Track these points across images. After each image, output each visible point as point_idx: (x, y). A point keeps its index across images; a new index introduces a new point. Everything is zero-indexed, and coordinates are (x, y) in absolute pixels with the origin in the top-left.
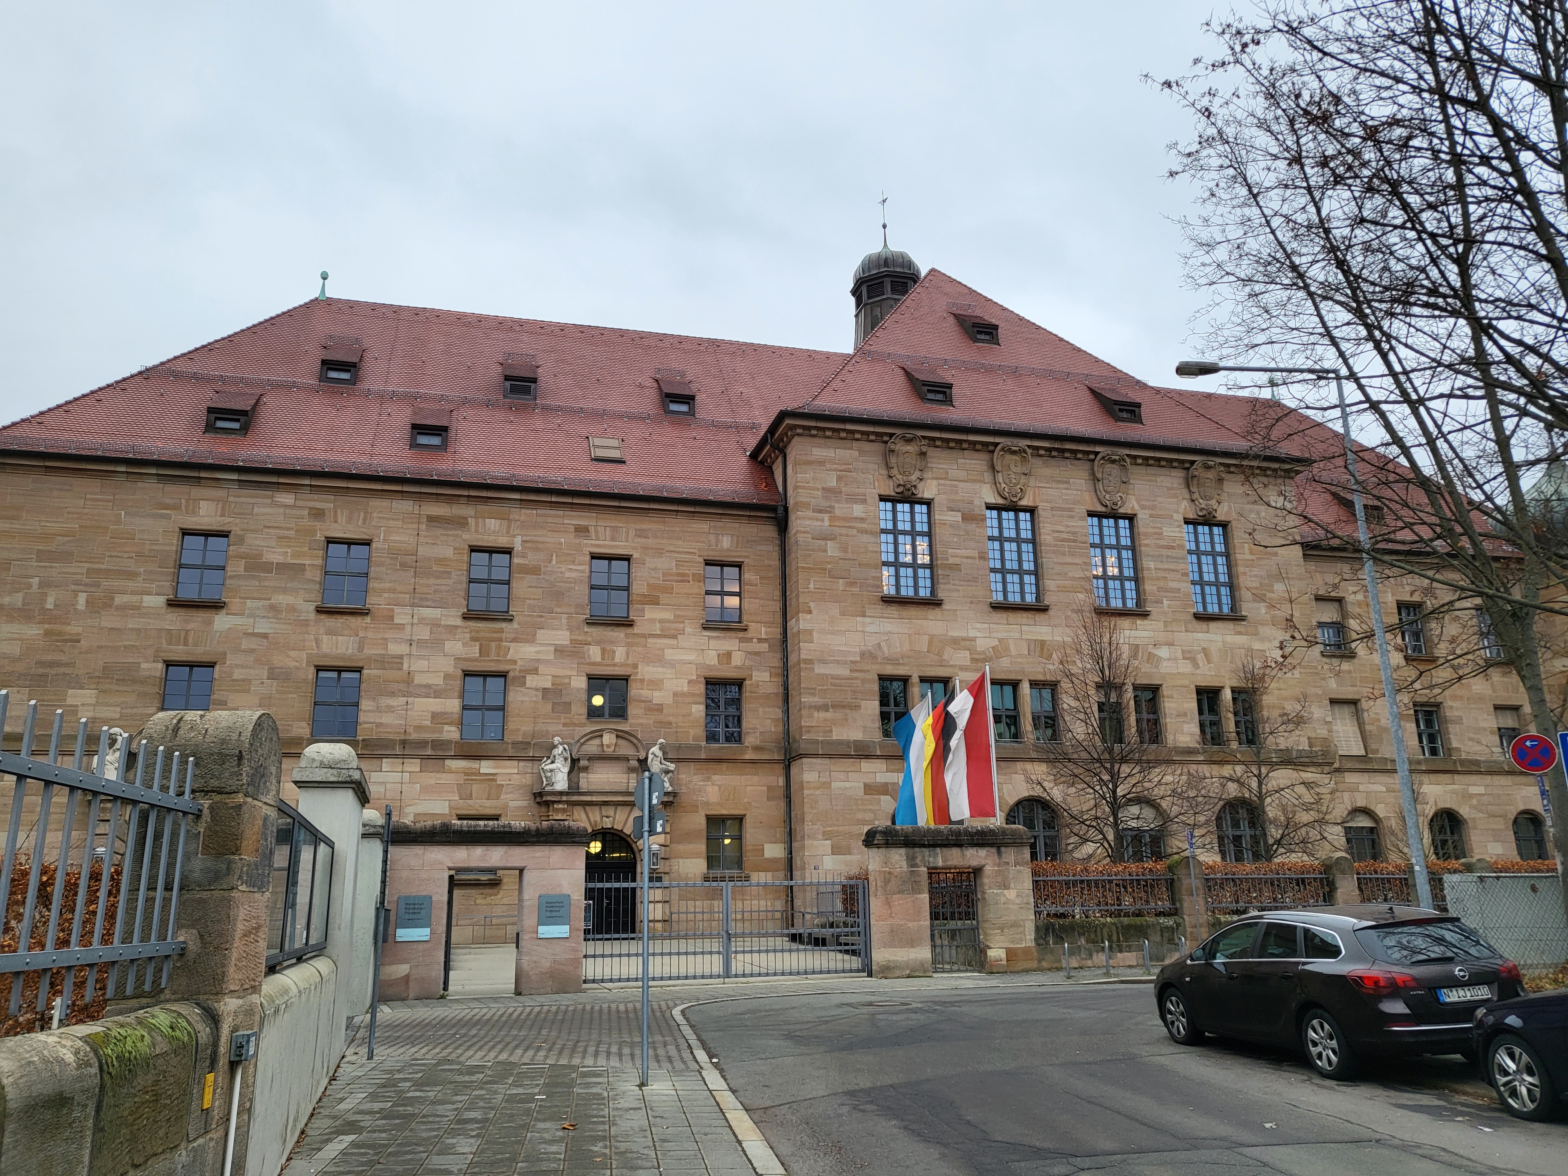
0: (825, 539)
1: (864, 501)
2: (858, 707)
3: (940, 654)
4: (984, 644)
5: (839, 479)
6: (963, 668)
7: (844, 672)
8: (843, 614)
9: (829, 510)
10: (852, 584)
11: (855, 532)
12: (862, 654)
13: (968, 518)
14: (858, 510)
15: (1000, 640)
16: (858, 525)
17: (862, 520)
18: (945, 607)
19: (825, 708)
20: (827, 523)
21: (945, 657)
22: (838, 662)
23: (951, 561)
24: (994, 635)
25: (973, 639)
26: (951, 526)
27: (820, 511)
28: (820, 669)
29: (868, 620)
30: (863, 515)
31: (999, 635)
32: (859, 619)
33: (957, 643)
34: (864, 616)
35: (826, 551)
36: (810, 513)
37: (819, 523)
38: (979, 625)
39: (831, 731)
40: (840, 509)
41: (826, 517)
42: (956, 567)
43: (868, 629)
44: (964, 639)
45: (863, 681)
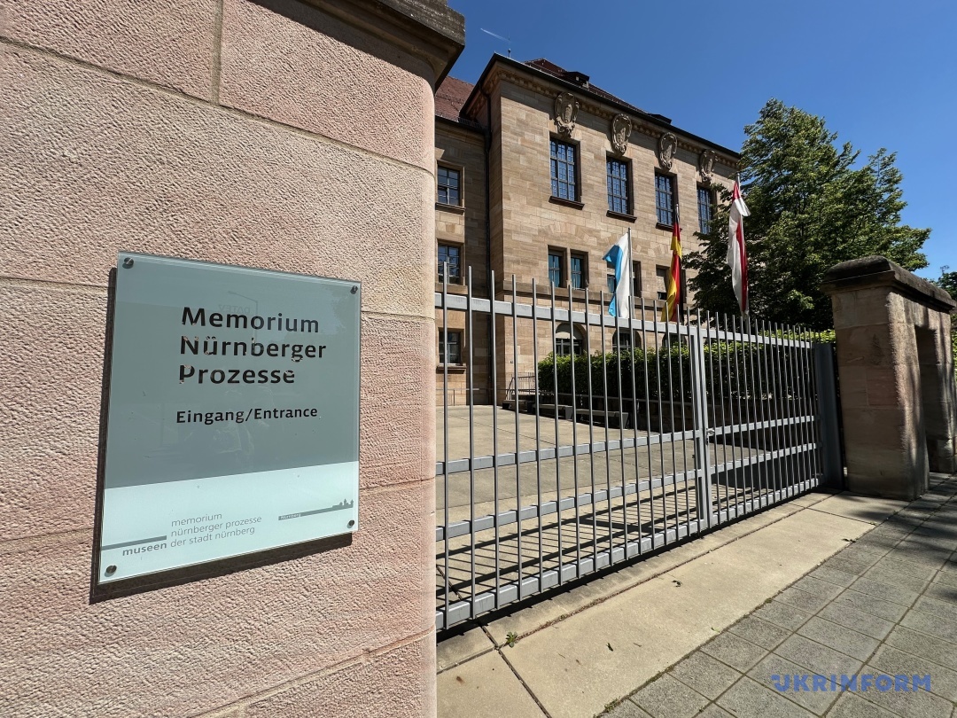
0: (519, 153)
1: (541, 134)
2: (535, 264)
3: (581, 237)
4: (604, 235)
5: (527, 115)
6: (594, 248)
7: (529, 241)
8: (528, 203)
9: (521, 135)
10: (534, 185)
11: (536, 152)
12: (540, 231)
13: (597, 157)
14: (538, 138)
15: (612, 234)
16: (538, 148)
17: (540, 145)
18: (584, 209)
19: (518, 262)
20: (519, 143)
21: (585, 239)
22: (524, 234)
23: (589, 182)
24: (609, 230)
25: (599, 231)
26: (589, 160)
27: (516, 134)
28: (515, 237)
29: (543, 210)
30: (541, 143)
31: (613, 231)
32: (538, 209)
33: (591, 232)
34: (541, 207)
35: (518, 160)
36: (509, 134)
37: (515, 142)
38: (602, 224)
39: (521, 277)
40: (529, 135)
41: (520, 138)
42: (591, 186)
43: (542, 216)
44: (594, 230)
45: (540, 248)
